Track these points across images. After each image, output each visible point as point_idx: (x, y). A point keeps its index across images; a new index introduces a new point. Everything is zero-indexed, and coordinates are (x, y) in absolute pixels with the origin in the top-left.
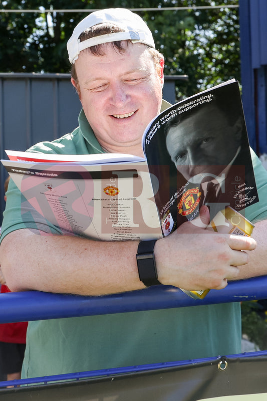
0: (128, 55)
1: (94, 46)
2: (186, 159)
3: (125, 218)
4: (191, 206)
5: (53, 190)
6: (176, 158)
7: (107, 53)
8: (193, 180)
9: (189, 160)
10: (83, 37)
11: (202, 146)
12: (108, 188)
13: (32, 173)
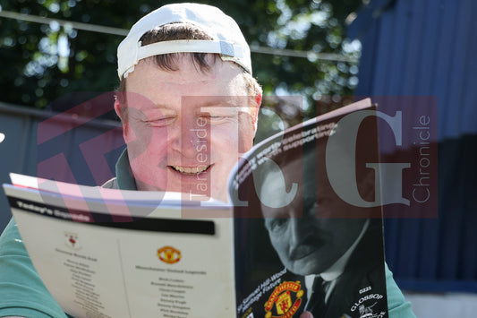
0: (214, 77)
1: (163, 55)
2: (286, 229)
3: (184, 306)
4: (286, 310)
5: (77, 245)
6: (272, 225)
7: (181, 68)
8: (293, 267)
9: (290, 232)
10: (147, 39)
11: (312, 211)
12: (164, 249)
13: (50, 212)
